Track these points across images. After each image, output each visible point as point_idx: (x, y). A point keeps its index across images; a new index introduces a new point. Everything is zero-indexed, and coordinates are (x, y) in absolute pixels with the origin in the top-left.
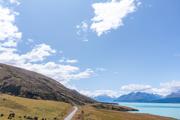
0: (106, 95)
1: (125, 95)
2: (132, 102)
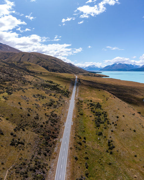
1: (109, 66)
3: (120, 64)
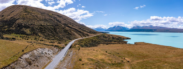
0: (101, 27)
1: (111, 28)
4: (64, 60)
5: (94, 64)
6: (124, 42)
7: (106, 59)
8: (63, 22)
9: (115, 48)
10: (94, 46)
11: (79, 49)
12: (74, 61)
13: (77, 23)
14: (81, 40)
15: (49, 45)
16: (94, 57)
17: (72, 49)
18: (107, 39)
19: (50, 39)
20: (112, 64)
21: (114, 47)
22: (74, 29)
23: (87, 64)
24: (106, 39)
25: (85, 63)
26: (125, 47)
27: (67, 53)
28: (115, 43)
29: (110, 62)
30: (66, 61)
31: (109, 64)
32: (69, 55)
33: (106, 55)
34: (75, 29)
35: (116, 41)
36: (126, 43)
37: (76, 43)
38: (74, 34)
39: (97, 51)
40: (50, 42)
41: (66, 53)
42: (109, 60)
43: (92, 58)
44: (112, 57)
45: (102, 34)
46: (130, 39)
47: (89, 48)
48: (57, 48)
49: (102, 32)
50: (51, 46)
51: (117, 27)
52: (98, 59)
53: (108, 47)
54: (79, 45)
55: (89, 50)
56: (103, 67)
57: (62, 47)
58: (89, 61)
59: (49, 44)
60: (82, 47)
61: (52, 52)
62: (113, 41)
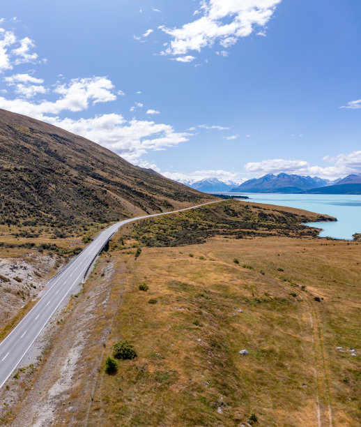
0: (215, 179)
1: (254, 180)
2: (269, 192)
3: (283, 175)
4: (84, 292)
5: (191, 301)
6: (306, 231)
7: (236, 285)
8: (74, 161)
9: (269, 251)
10: (191, 243)
11: (138, 253)
12: (122, 291)
13: (129, 165)
14: (144, 222)
15: (12, 247)
16: (193, 279)
17: (111, 253)
18: (240, 219)
19: (15, 224)
20: (256, 300)
21: (267, 247)
22: (116, 184)
23: (166, 300)
24: (234, 219)
25: (161, 298)
26: (309, 249)
27: (92, 267)
28: (271, 235)
29: (248, 295)
30: (92, 294)
31: (243, 301)
32: (103, 275)
33: (234, 271)
34: (123, 186)
35: (274, 227)
36: (314, 233)
37: (127, 232)
38: (118, 204)
39: (202, 258)
40: (17, 235)
41: (91, 269)
42: (246, 287)
43: (184, 280)
44: (258, 280)
45: (220, 200)
46: (336, 220)
47: (175, 250)
48: (51, 255)
49: (222, 196)
50: (25, 250)
51: (279, 176)
52: (207, 285)
53: (242, 246)
54: (137, 238)
55: (174, 256)
56: (222, 310)
57: (72, 247)
58: (176, 290)
59: (12, 240)
60: (148, 245)
61: (30, 272)
62: (260, 226)
